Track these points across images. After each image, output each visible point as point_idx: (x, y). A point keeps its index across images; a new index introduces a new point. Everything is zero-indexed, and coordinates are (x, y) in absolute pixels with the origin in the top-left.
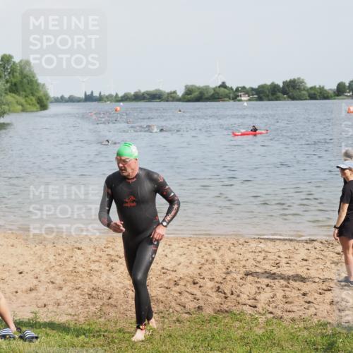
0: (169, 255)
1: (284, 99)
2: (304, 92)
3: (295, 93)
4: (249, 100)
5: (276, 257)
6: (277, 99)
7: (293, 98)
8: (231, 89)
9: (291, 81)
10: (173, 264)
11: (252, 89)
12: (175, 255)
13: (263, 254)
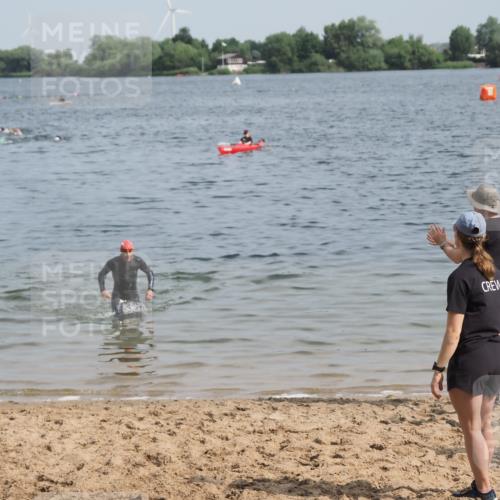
0: (57, 447)
1: (329, 69)
2: (374, 52)
3: (354, 54)
4: (246, 71)
5: (310, 442)
6: (312, 68)
7: (350, 66)
8: (203, 44)
9: (343, 26)
10: (66, 466)
11: (253, 46)
12: (69, 445)
13: (280, 437)
